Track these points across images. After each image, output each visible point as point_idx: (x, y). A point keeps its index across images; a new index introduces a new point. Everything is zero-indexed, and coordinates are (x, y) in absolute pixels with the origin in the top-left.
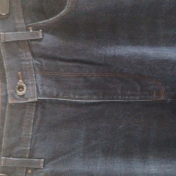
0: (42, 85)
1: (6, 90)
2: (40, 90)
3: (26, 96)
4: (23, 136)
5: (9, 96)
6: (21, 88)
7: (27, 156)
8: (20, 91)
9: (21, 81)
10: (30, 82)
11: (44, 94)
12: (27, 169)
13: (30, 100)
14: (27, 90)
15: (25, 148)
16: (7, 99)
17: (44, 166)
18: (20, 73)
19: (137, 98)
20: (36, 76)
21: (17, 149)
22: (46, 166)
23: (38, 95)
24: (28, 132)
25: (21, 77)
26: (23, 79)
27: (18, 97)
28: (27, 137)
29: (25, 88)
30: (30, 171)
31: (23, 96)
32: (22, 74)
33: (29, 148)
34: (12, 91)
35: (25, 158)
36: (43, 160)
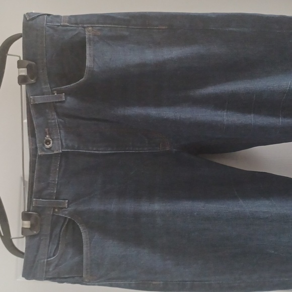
0: (66, 140)
1: (36, 144)
2: (64, 144)
3: (52, 149)
4: (50, 182)
5: (38, 149)
6: (48, 142)
7: (54, 198)
8: (48, 145)
9: (47, 136)
10: (56, 137)
11: (67, 147)
12: (54, 208)
13: (55, 152)
14: (53, 143)
15: (52, 192)
16: (37, 151)
17: (68, 206)
18: (47, 129)
19: (146, 149)
20: (60, 132)
21: (46, 192)
22: (70, 205)
23: (62, 148)
24: (54, 178)
25: (48, 133)
26: (50, 134)
27: (45, 149)
28: (53, 182)
29: (51, 142)
30: (56, 210)
31: (50, 148)
32: (49, 130)
33: (55, 192)
34: (41, 144)
35: (53, 199)
36: (67, 201)
